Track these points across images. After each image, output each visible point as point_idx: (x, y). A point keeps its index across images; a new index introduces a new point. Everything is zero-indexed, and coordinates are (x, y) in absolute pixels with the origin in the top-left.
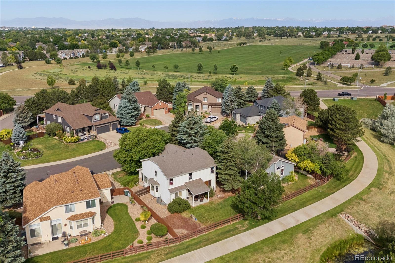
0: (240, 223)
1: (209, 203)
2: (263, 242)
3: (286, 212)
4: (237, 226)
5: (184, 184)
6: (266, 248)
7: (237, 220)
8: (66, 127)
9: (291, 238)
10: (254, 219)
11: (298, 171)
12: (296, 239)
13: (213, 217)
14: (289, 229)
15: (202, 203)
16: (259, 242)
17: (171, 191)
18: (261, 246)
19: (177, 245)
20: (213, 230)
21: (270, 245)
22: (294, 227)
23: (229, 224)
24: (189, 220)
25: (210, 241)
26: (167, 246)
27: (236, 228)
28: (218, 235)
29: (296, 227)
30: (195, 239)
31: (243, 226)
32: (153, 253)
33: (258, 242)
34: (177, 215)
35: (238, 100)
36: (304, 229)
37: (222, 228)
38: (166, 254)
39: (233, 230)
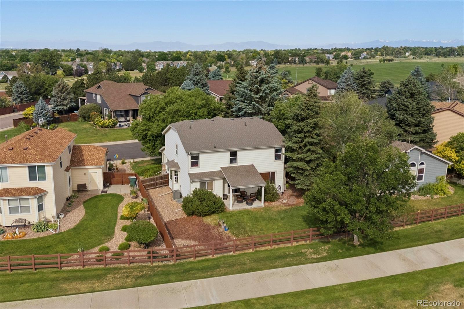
0: (310, 246)
1: (263, 208)
2: (352, 286)
3: (419, 240)
4: (303, 251)
5: (220, 169)
6: (358, 300)
7: (306, 241)
8: (105, 109)
9: (424, 289)
10: (344, 243)
11: (455, 181)
12: (438, 294)
13: (261, 230)
14: (422, 272)
15: (249, 207)
16: (344, 287)
17: (193, 177)
18: (345, 294)
19: (168, 266)
20: (251, 251)
21: (367, 296)
22: (433, 269)
23: (289, 245)
24: (214, 228)
25: (237, 267)
26: (149, 264)
27: (300, 254)
28: (259, 260)
29: (440, 271)
30: (208, 260)
31: (317, 252)
32: (116, 272)
33: (341, 285)
34: (196, 219)
35: (360, 89)
36: (457, 277)
37: (271, 250)
38: (137, 278)
39: (293, 256)
